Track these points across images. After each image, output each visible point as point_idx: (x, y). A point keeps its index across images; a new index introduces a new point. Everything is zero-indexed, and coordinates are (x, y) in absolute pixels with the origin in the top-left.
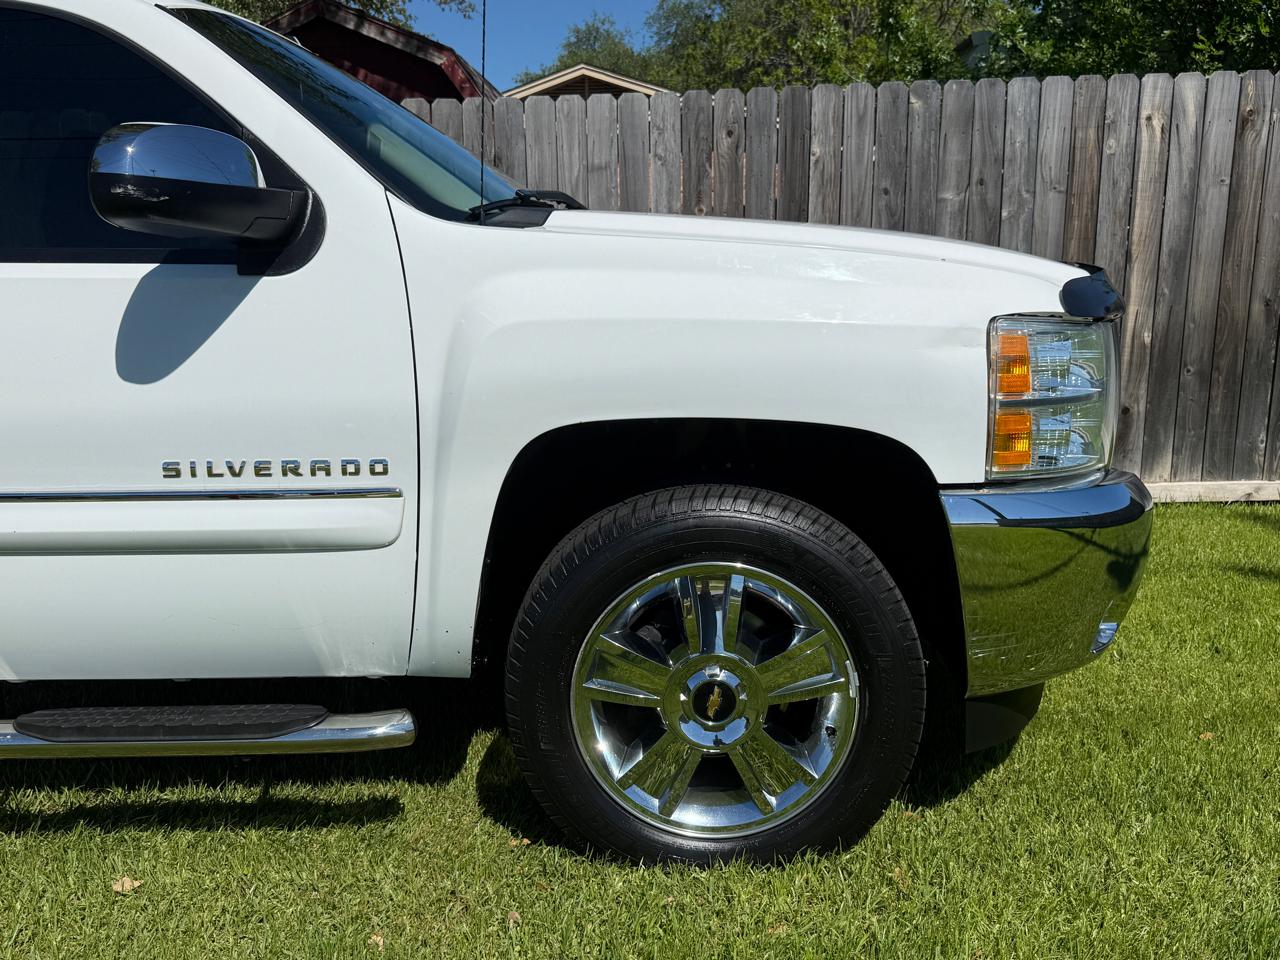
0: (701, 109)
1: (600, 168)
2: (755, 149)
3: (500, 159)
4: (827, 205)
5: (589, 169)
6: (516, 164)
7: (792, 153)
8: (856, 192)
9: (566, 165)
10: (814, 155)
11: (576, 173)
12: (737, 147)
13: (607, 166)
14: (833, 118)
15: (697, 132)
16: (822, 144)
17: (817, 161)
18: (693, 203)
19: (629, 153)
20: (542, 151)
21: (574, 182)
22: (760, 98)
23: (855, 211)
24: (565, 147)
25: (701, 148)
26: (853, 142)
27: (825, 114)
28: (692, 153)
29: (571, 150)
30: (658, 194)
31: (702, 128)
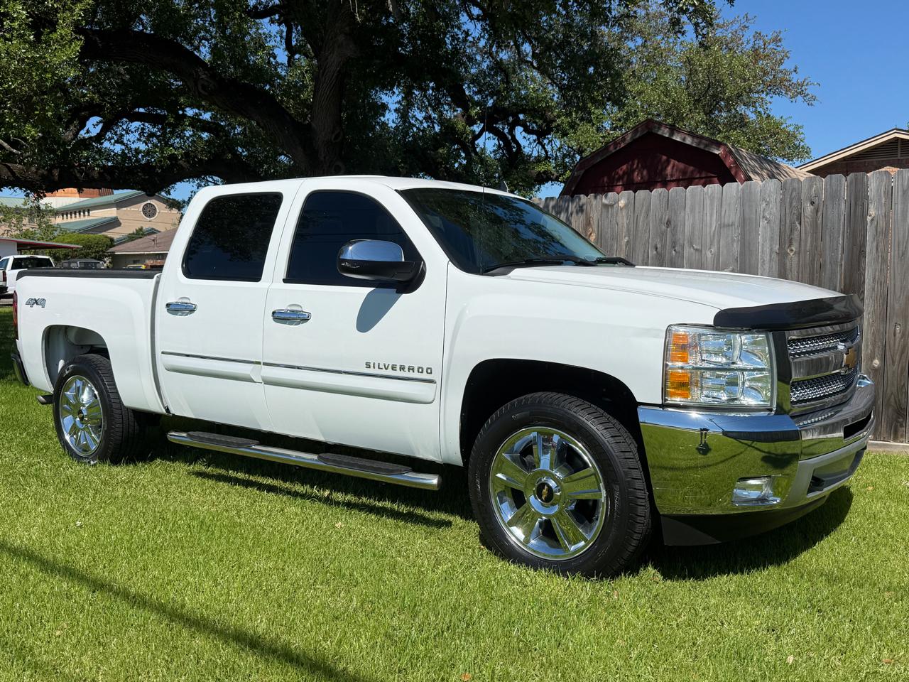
0: (794, 189)
1: (728, 225)
2: (829, 213)
3: (670, 223)
4: (879, 249)
5: (722, 226)
6: (679, 224)
7: (855, 216)
8: (901, 239)
9: (708, 224)
10: (870, 216)
11: (713, 229)
12: (817, 211)
13: (733, 224)
14: (885, 192)
15: (791, 203)
16: (877, 209)
17: (872, 220)
18: (787, 246)
19: (747, 216)
20: (694, 217)
21: (712, 234)
22: (833, 181)
23: (901, 252)
24: (708, 214)
25: (793, 211)
26: (899, 206)
27: (878, 190)
28: (787, 215)
29: (711, 216)
30: (764, 240)
31: (794, 201)
